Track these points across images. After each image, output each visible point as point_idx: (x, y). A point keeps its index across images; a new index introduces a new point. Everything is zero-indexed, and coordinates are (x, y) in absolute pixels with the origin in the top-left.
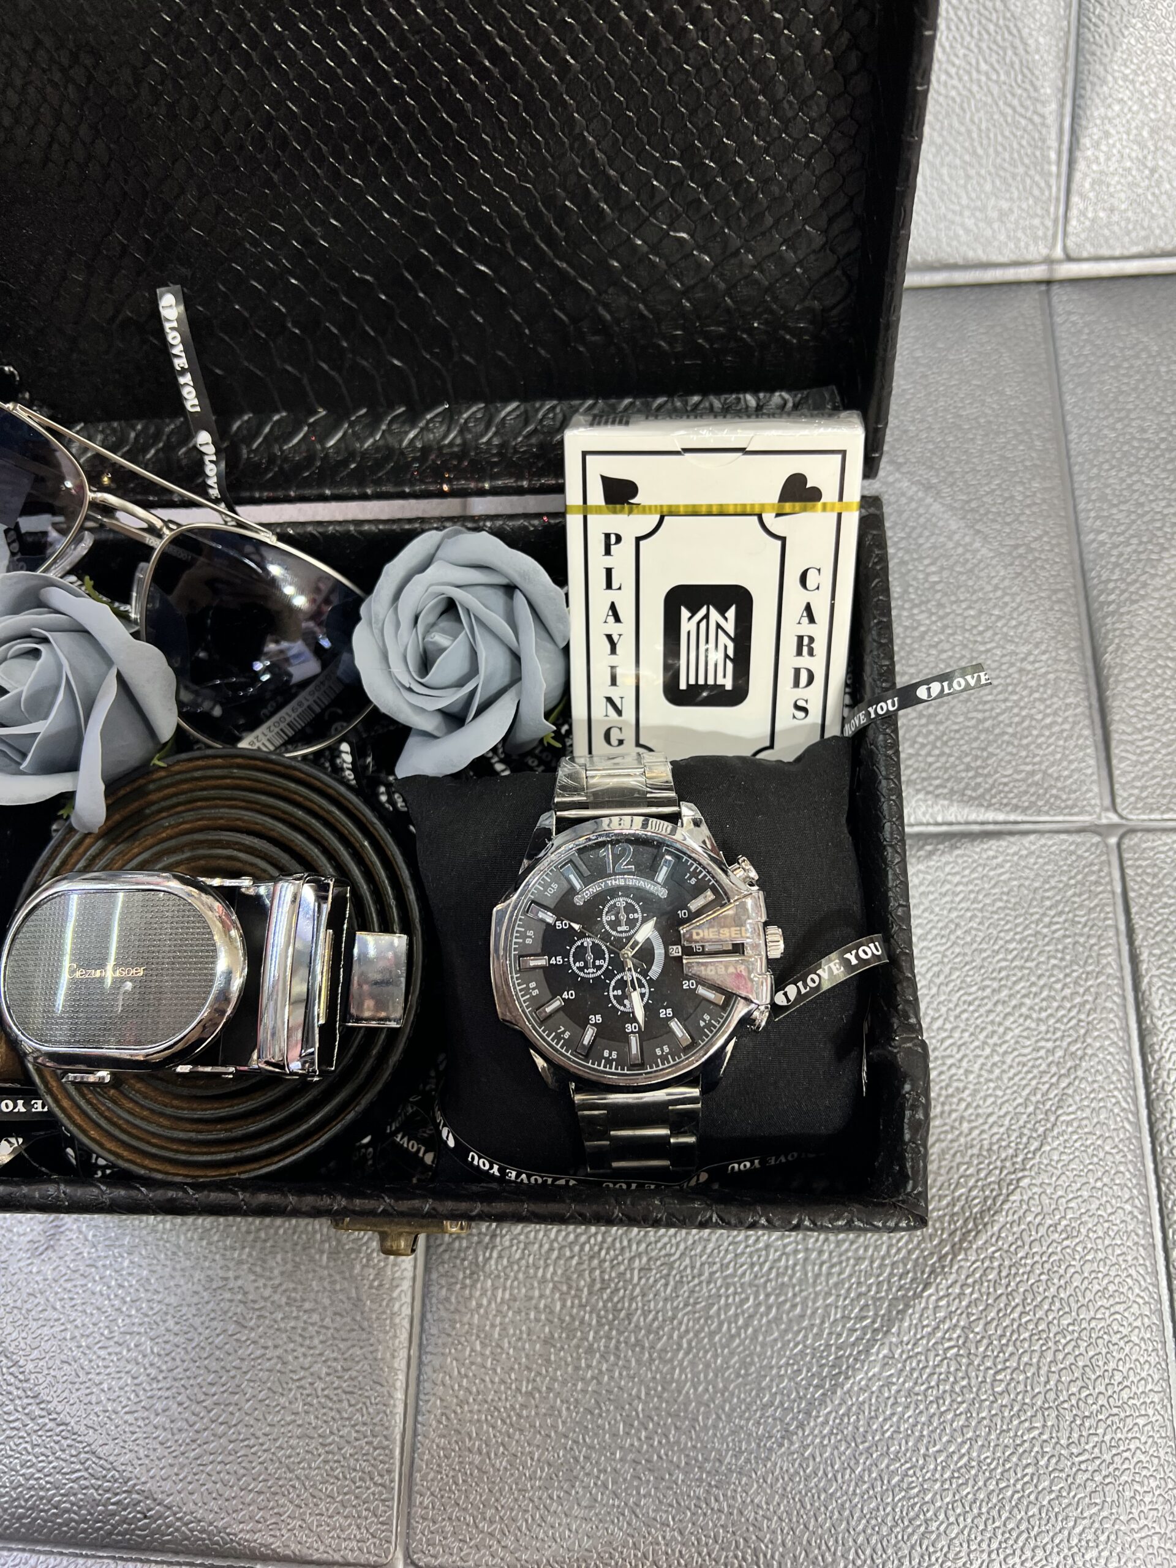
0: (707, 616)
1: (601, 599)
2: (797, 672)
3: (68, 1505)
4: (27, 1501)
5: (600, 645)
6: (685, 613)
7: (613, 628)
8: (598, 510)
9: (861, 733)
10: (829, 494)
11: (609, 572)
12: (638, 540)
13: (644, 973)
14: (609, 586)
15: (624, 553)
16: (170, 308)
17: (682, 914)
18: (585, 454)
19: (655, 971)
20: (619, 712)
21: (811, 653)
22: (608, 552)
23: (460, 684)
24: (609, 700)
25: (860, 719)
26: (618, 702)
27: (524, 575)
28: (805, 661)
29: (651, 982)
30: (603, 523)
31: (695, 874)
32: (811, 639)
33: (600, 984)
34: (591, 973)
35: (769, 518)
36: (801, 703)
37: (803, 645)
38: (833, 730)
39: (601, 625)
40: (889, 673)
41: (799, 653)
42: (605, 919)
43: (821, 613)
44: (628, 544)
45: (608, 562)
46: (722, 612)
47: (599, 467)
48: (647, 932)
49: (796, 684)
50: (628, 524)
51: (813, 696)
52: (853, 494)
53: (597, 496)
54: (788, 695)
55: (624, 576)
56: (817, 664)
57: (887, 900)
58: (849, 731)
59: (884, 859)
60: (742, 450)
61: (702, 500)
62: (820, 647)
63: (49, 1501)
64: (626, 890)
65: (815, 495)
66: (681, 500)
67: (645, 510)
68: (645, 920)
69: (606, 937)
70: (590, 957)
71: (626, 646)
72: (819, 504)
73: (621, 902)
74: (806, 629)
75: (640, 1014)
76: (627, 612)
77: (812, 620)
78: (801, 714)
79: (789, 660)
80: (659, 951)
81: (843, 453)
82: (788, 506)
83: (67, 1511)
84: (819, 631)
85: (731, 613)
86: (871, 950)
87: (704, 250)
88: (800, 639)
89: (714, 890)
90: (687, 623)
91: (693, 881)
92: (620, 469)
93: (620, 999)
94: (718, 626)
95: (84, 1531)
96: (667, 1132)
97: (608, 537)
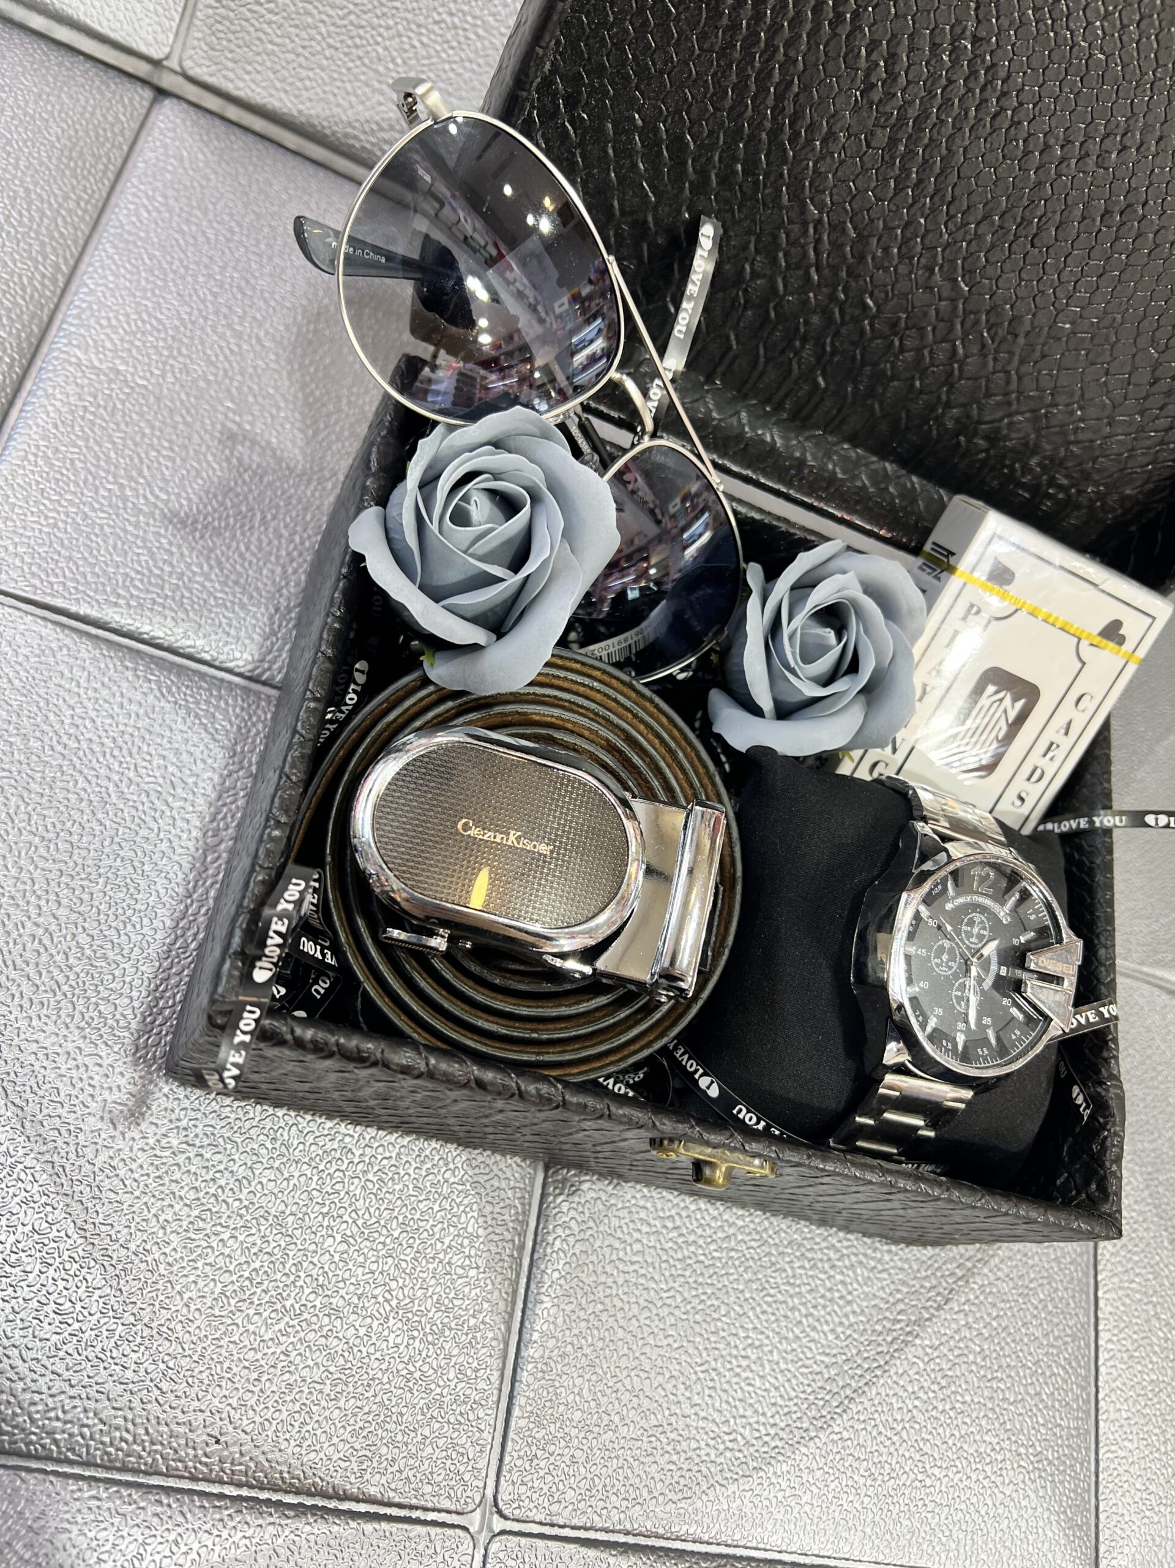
0: (1001, 700)
2: (1034, 770)
3: (120, 1422)
4: (66, 1412)
6: (991, 689)
7: (931, 679)
8: (979, 583)
10: (1129, 643)
12: (992, 618)
13: (980, 982)
17: (1015, 942)
18: (993, 538)
19: (988, 984)
21: (1052, 758)
22: (964, 618)
26: (899, 741)
28: (1044, 763)
30: (973, 593)
31: (1037, 912)
32: (1058, 747)
35: (1084, 645)
36: (1023, 795)
37: (1051, 750)
41: (1044, 755)
42: (964, 927)
43: (1075, 729)
44: (982, 619)
45: (960, 626)
46: (1015, 700)
47: (998, 551)
48: (989, 949)
49: (1029, 778)
50: (991, 603)
51: (1034, 791)
52: (1143, 652)
53: (984, 572)
54: (1019, 784)
56: (1050, 769)
60: (1095, 585)
62: (1060, 755)
65: (1120, 640)
67: (1009, 597)
69: (962, 943)
70: (945, 957)
72: (1119, 649)
73: (977, 917)
74: (1059, 738)
77: (1067, 733)
78: (1018, 803)
79: (1035, 758)
80: (994, 967)
81: (1153, 619)
82: (1101, 641)
83: (118, 1428)
84: (1065, 744)
85: (1020, 704)
88: (1051, 744)
89: (1044, 930)
90: (988, 699)
91: (1033, 917)
92: (1012, 560)
94: (1005, 711)
96: (921, 1123)
97: (972, 606)
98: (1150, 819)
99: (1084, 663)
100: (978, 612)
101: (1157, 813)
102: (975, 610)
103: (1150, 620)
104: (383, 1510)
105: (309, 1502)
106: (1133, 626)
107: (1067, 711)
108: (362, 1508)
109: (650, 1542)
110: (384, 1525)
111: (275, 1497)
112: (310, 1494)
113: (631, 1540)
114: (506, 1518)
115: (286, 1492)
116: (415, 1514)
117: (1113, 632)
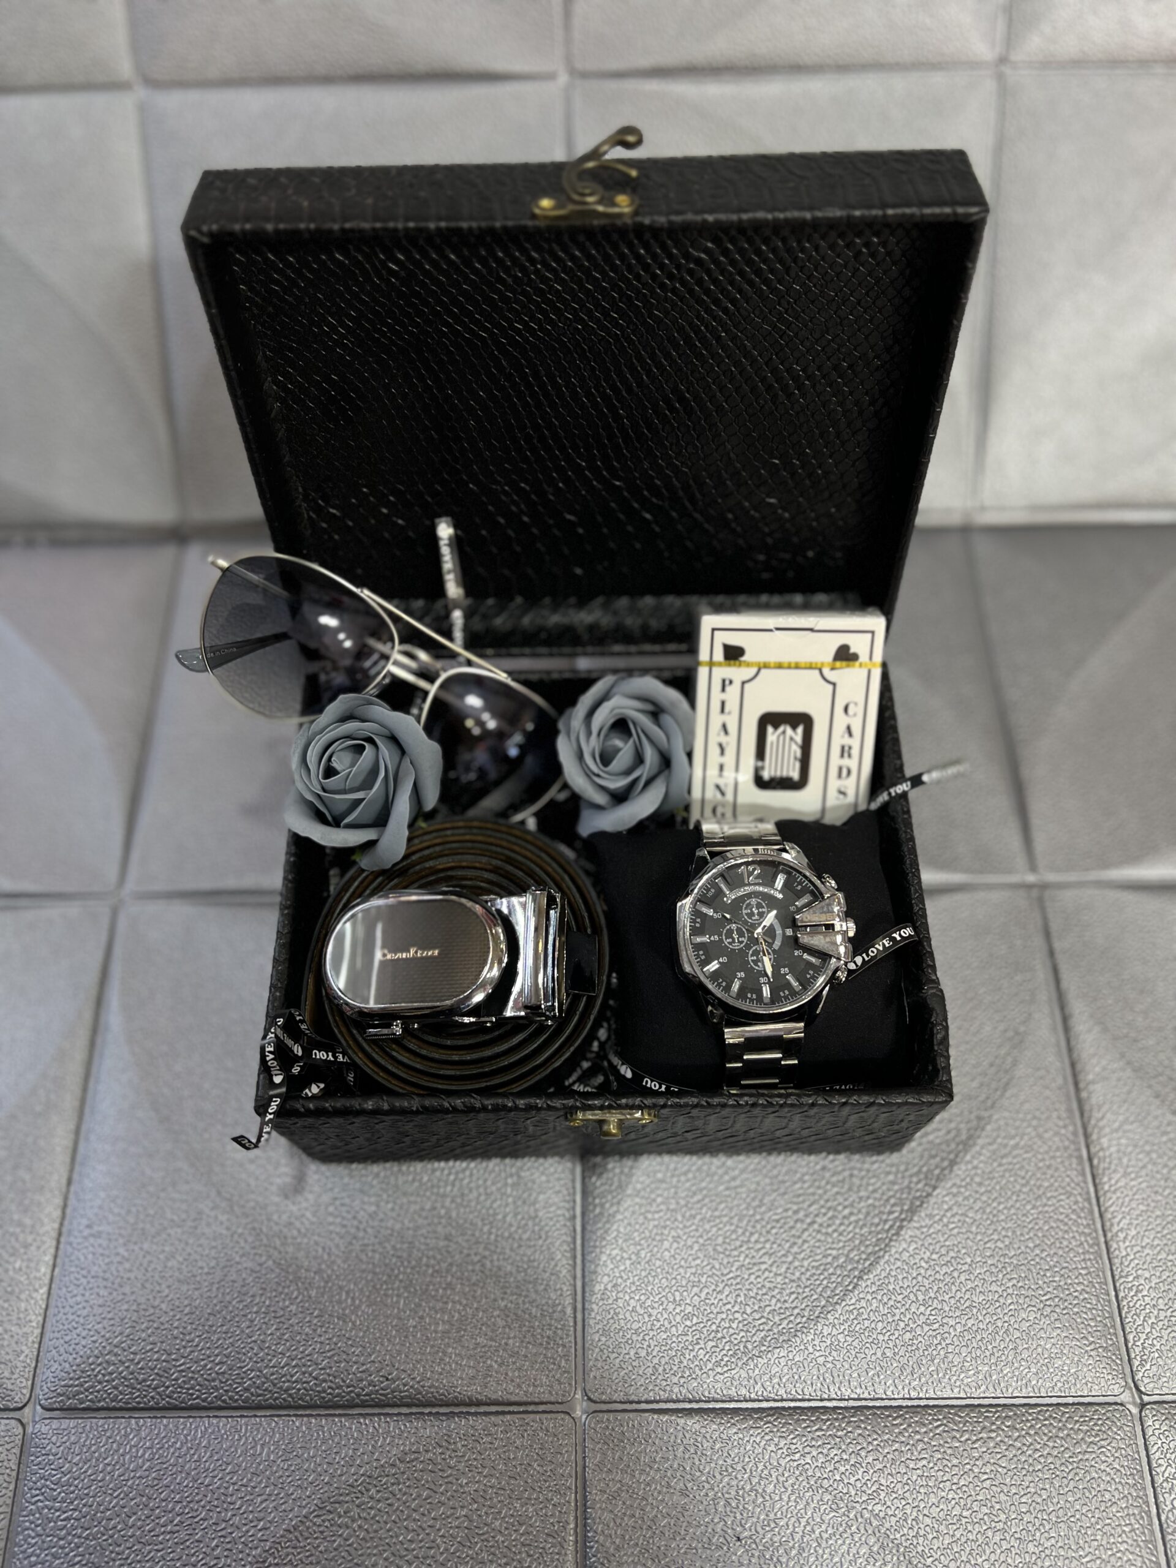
0: (784, 732)
1: (717, 720)
2: (840, 769)
3: (325, 1376)
4: (292, 1376)
5: (714, 750)
6: (770, 729)
7: (723, 739)
8: (720, 664)
9: (885, 806)
10: (864, 657)
11: (723, 703)
12: (743, 683)
13: (770, 945)
14: (723, 710)
15: (733, 691)
16: (445, 531)
17: (792, 908)
18: (713, 630)
19: (777, 944)
20: (723, 794)
21: (850, 756)
22: (723, 690)
23: (628, 772)
24: (718, 787)
25: (883, 797)
26: (723, 787)
27: (673, 704)
28: (846, 762)
29: (774, 951)
30: (720, 673)
31: (800, 883)
32: (850, 748)
33: (743, 953)
34: (736, 946)
35: (826, 671)
36: (843, 789)
37: (845, 751)
38: (862, 807)
39: (716, 736)
40: (900, 769)
41: (842, 756)
42: (744, 912)
43: (856, 730)
44: (737, 686)
45: (723, 696)
46: (794, 727)
47: (722, 638)
48: (770, 918)
49: (840, 776)
50: (737, 673)
51: (850, 785)
52: (878, 657)
53: (719, 655)
54: (834, 784)
55: (732, 705)
56: (853, 764)
57: (911, 906)
58: (874, 806)
59: (908, 882)
60: (812, 630)
61: (785, 659)
62: (855, 752)
63: (310, 1375)
64: (756, 894)
65: (854, 657)
66: (772, 659)
67: (748, 665)
68: (769, 912)
69: (746, 922)
70: (735, 936)
71: (731, 752)
72: (857, 664)
73: (754, 901)
74: (847, 741)
75: (769, 970)
76: (733, 728)
77: (850, 734)
78: (841, 796)
79: (836, 761)
80: (779, 932)
81: (873, 633)
82: (838, 664)
83: (325, 1381)
84: (855, 743)
85: (800, 730)
86: (907, 932)
87: (785, 509)
88: (843, 748)
89: (812, 893)
90: (772, 735)
91: (799, 888)
92: (734, 639)
93: (755, 962)
94: (792, 739)
95: (338, 1395)
96: (780, 1055)
97: (724, 681)
98: (925, 778)
99: (834, 684)
100: (731, 682)
101: (929, 771)
102: (727, 682)
103: (869, 636)
104: (507, 1409)
105: (457, 1410)
106: (858, 645)
107: (841, 721)
108: (493, 1409)
109: (711, 1405)
110: (508, 1417)
111: (434, 1410)
112: (457, 1405)
113: (695, 1406)
114: (595, 1402)
115: (441, 1406)
116: (531, 1408)
117: (844, 655)
